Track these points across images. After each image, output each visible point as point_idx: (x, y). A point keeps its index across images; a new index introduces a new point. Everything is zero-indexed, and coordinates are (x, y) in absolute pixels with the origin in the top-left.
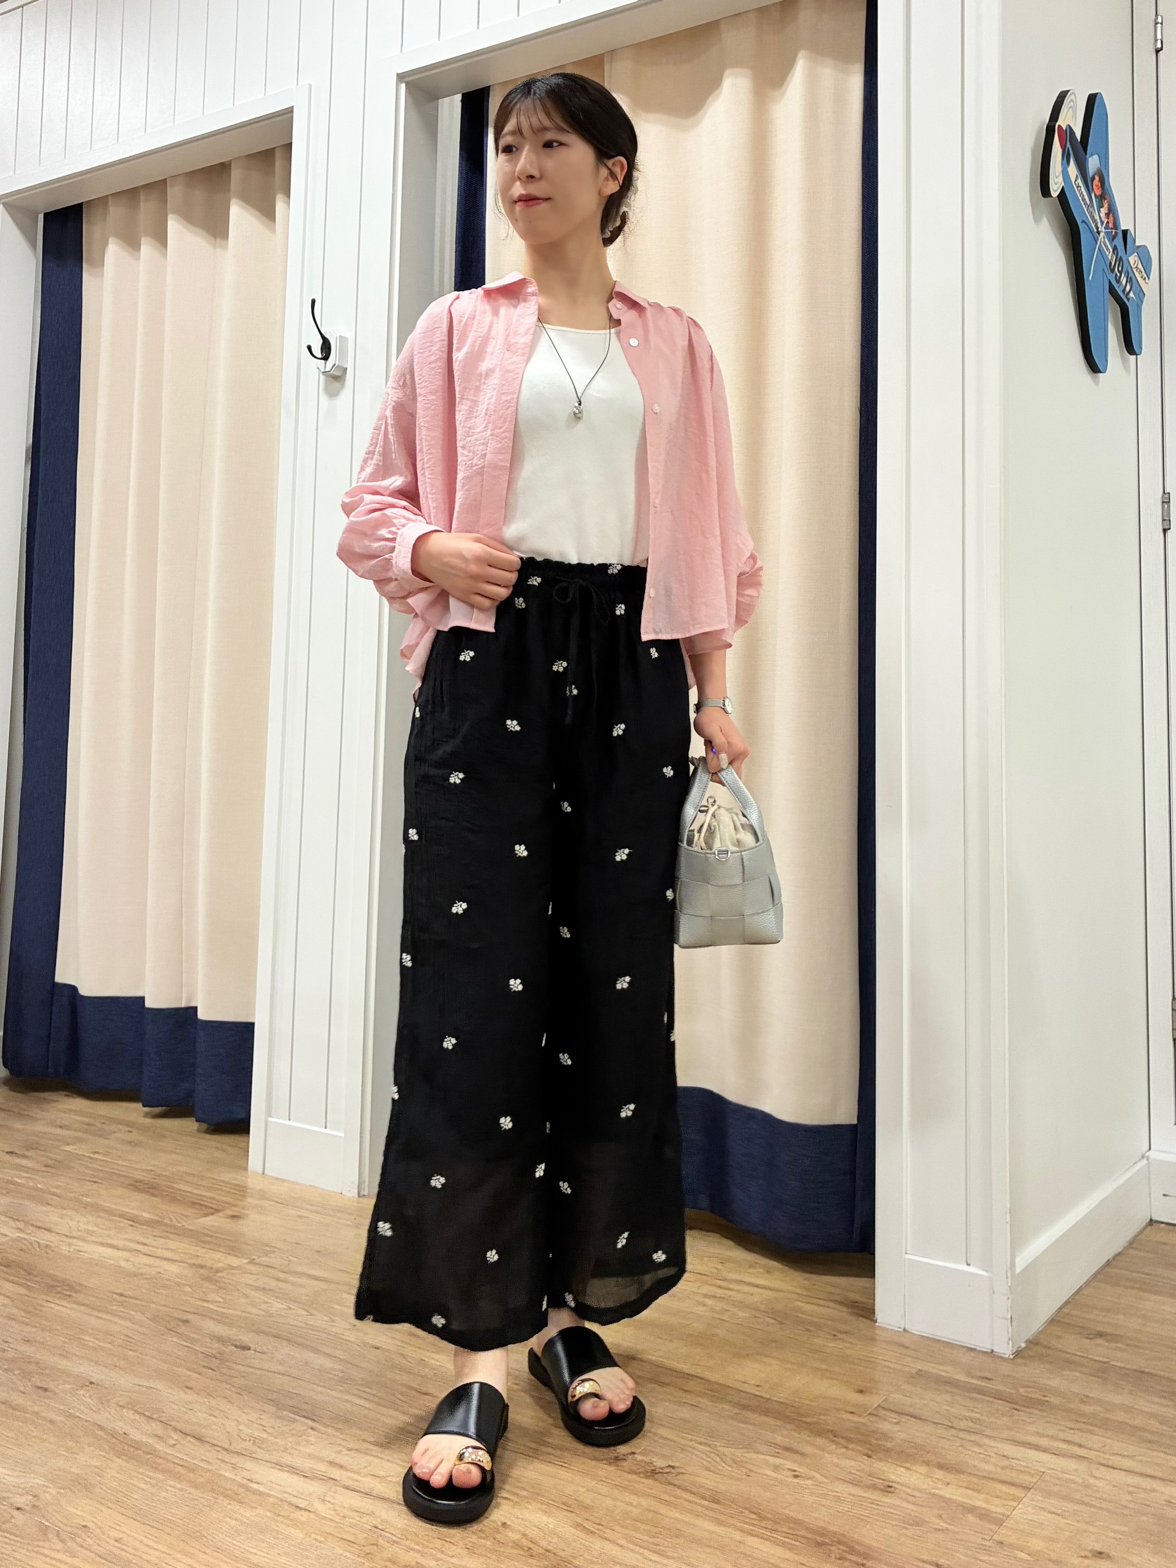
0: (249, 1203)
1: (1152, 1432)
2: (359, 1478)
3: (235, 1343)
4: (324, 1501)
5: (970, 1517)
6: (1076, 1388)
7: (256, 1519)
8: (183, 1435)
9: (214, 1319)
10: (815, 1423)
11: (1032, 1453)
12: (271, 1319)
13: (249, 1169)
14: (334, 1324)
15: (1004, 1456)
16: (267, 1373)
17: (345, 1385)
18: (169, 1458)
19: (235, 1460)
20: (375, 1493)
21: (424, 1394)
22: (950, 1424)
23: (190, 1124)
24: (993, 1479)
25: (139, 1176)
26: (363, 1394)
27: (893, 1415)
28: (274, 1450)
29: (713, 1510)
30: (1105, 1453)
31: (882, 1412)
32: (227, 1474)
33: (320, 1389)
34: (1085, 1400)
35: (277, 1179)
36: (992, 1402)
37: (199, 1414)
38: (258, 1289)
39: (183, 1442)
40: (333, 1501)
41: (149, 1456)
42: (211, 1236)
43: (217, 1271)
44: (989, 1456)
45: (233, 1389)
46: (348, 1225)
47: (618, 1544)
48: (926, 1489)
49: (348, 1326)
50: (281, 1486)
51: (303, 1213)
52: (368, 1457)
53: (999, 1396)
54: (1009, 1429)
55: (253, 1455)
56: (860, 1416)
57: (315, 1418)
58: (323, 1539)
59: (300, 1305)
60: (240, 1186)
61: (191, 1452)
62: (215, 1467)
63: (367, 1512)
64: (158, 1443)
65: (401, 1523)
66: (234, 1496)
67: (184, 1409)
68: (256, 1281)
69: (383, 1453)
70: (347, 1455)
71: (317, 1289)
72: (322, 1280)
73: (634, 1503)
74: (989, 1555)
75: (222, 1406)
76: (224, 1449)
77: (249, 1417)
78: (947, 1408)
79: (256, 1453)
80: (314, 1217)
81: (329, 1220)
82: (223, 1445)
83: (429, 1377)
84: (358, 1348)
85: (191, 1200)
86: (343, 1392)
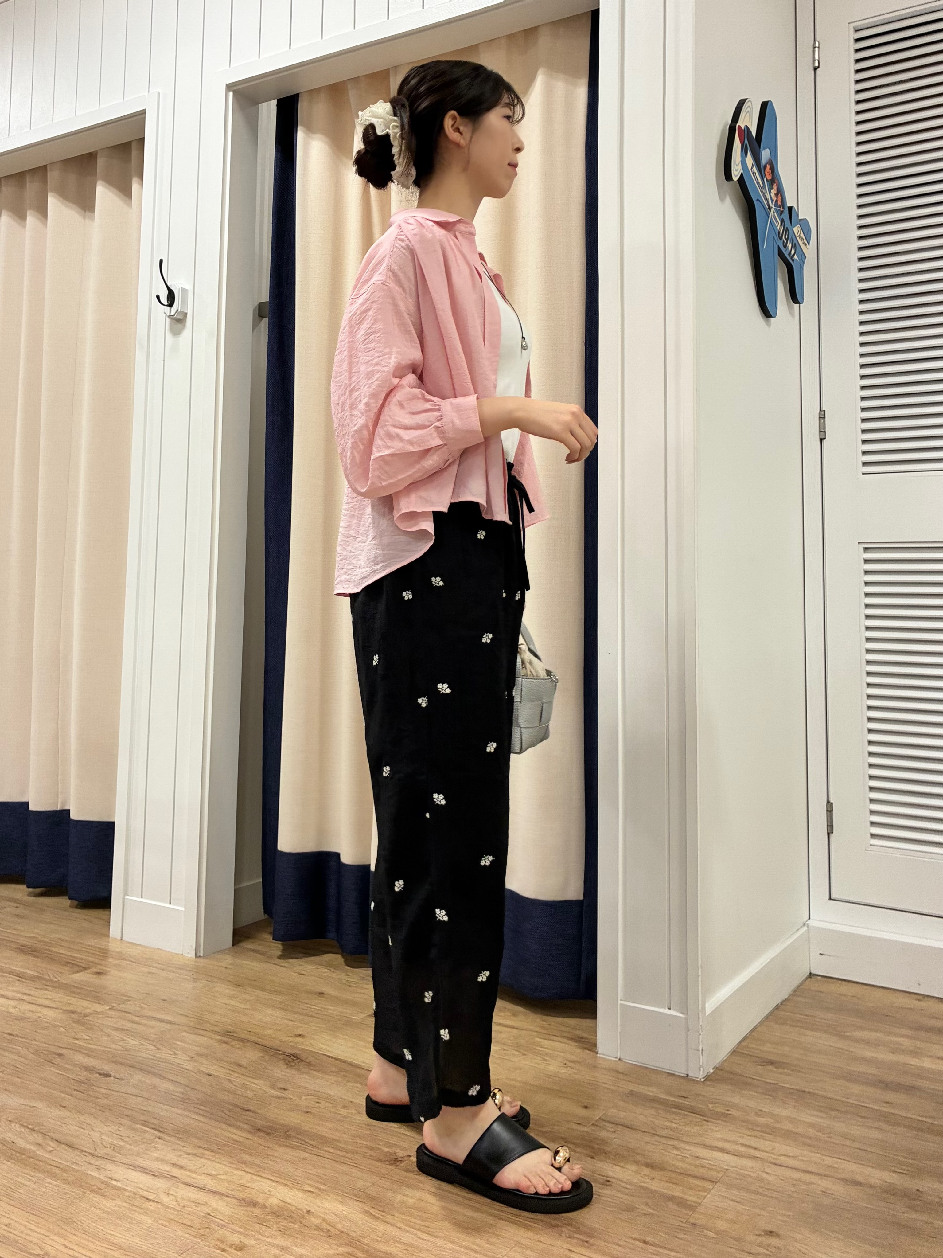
0: (110, 962)
1: (810, 1138)
2: (196, 1176)
3: (99, 1072)
4: (168, 1194)
5: (670, 1204)
6: (752, 1104)
7: (116, 1208)
8: (58, 1144)
9: (83, 1053)
10: (550, 1132)
11: (719, 1155)
12: (126, 1052)
13: (110, 936)
14: (176, 1056)
15: (696, 1157)
16: (123, 1095)
17: (185, 1104)
18: (48, 1161)
19: (99, 1162)
20: (209, 1187)
21: (246, 1110)
22: (655, 1133)
23: (64, 901)
24: (689, 1175)
25: (23, 941)
26: (197, 1111)
27: (611, 1126)
28: (130, 1154)
30: (774, 1154)
31: (602, 1123)
32: (92, 1174)
33: (165, 1106)
34: (760, 1113)
35: (132, 943)
36: (687, 1115)
37: (70, 1127)
38: (116, 1029)
39: (58, 1149)
40: (175, 1194)
41: (32, 1160)
42: (81, 988)
43: (86, 1016)
44: (685, 1157)
45: (98, 1108)
46: (187, 979)
47: (397, 1227)
48: (636, 1183)
49: (188, 1058)
50: (134, 1182)
51: (153, 970)
52: (202, 1160)
53: (693, 1110)
54: (701, 1136)
55: (113, 1159)
56: (585, 1126)
57: (161, 1130)
58: (167, 1224)
59: (150, 1042)
60: (103, 949)
61: (65, 1156)
62: (83, 1168)
63: (202, 1203)
64: (38, 1150)
65: (227, 1211)
66: (99, 1190)
67: (59, 1123)
68: (115, 1023)
69: (214, 1156)
70: (187, 1158)
71: (163, 1029)
72: (167, 1022)
73: (411, 1195)
74: (685, 1234)
75: (88, 1121)
76: (91, 1154)
77: (109, 1129)
78: (653, 1120)
79: (115, 1157)
80: (161, 973)
81: (171, 976)
82: (90, 1151)
83: (250, 1097)
84: (195, 1075)
85: (63, 960)
86: (184, 1109)
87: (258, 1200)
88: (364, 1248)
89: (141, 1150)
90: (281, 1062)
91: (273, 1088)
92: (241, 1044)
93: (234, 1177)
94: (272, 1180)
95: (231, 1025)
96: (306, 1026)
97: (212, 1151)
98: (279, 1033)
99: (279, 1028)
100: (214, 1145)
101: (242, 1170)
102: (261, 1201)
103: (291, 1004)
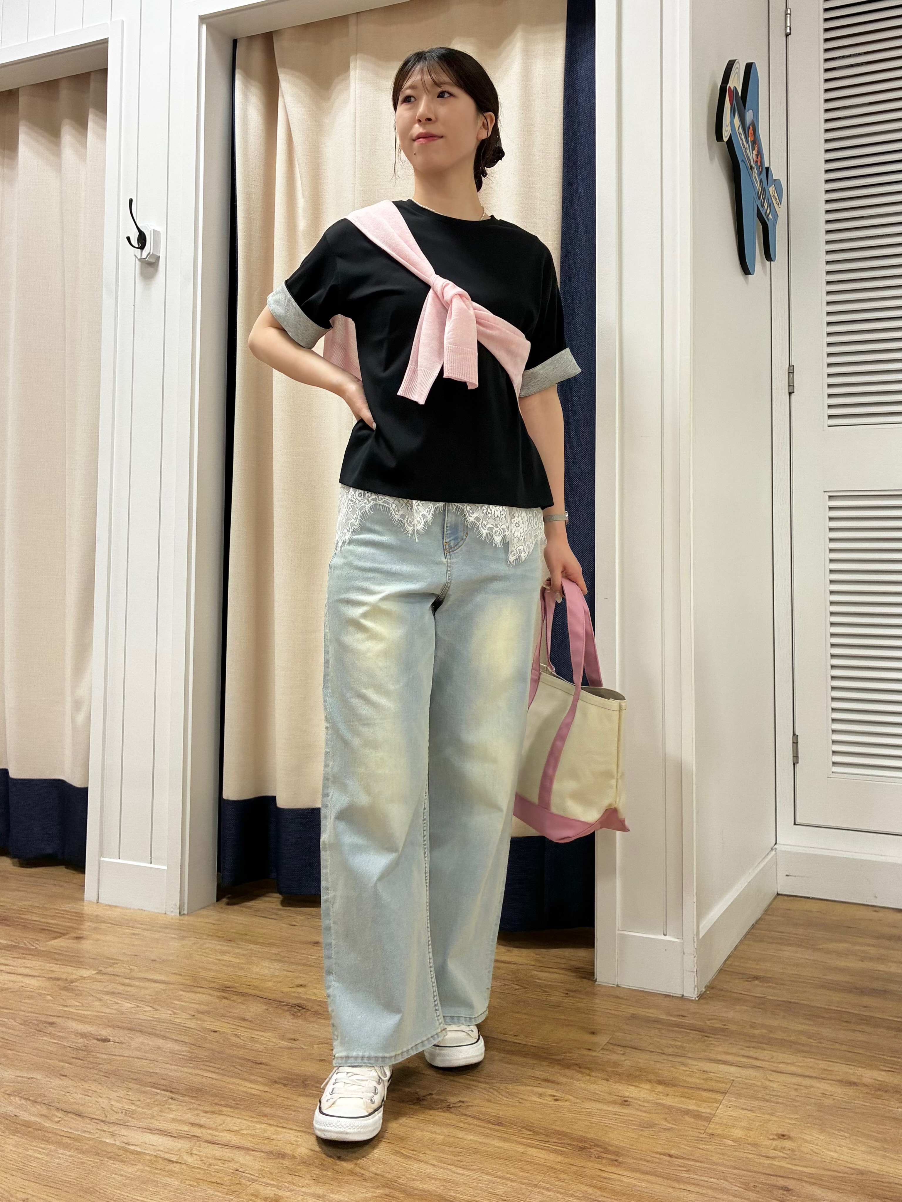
0: (90, 926)
1: (802, 1045)
2: (217, 1133)
3: (98, 1038)
4: (191, 1154)
5: (687, 1118)
6: (745, 1017)
7: (138, 1173)
8: (65, 1113)
9: (76, 1020)
10: (563, 1059)
11: (724, 1067)
12: (122, 1016)
13: (86, 899)
14: (176, 1016)
15: (704, 1071)
16: (127, 1059)
17: (193, 1063)
18: (57, 1132)
19: (113, 1128)
20: (232, 1143)
21: (259, 1064)
22: (662, 1052)
24: (700, 1089)
26: (208, 1068)
27: (620, 1048)
28: (144, 1118)
29: (498, 1131)
30: (772, 1062)
31: (610, 1047)
32: (107, 1141)
33: (173, 1067)
34: (753, 1026)
35: (109, 906)
36: (689, 1033)
37: (75, 1095)
38: (107, 993)
39: (66, 1118)
40: (199, 1153)
41: (39, 1132)
42: (63, 955)
43: (72, 982)
44: (694, 1072)
45: (101, 1074)
46: (175, 938)
47: (430, 1164)
48: (652, 1100)
49: (189, 1017)
50: (153, 1145)
51: (135, 931)
52: (222, 1117)
53: (694, 1029)
54: (704, 1051)
55: (127, 1124)
56: (595, 1051)
57: (173, 1090)
58: (195, 1184)
59: (146, 1004)
60: (78, 913)
61: (75, 1126)
62: (97, 1136)
63: (227, 1159)
64: (45, 1122)
65: (257, 1165)
66: (117, 1157)
67: (62, 1093)
68: (105, 987)
70: (204, 1116)
71: (157, 990)
72: (160, 983)
73: (438, 1131)
74: (705, 1144)
75: (93, 1088)
76: (102, 1121)
77: (118, 1094)
78: (658, 1040)
79: (128, 1121)
80: (145, 933)
81: (157, 935)
82: (101, 1118)
83: (261, 1050)
84: (200, 1033)
85: (40, 927)
86: (193, 1068)
87: (286, 1151)
88: (402, 1188)
89: (155, 1113)
90: (288, 1013)
91: (282, 1040)
92: (243, 998)
93: (257, 1131)
94: (296, 1130)
95: (227, 980)
96: (304, 976)
97: (231, 1107)
98: (279, 985)
99: (280, 980)
100: (231, 1101)
101: (264, 1123)
102: (289, 1152)
103: (286, 955)
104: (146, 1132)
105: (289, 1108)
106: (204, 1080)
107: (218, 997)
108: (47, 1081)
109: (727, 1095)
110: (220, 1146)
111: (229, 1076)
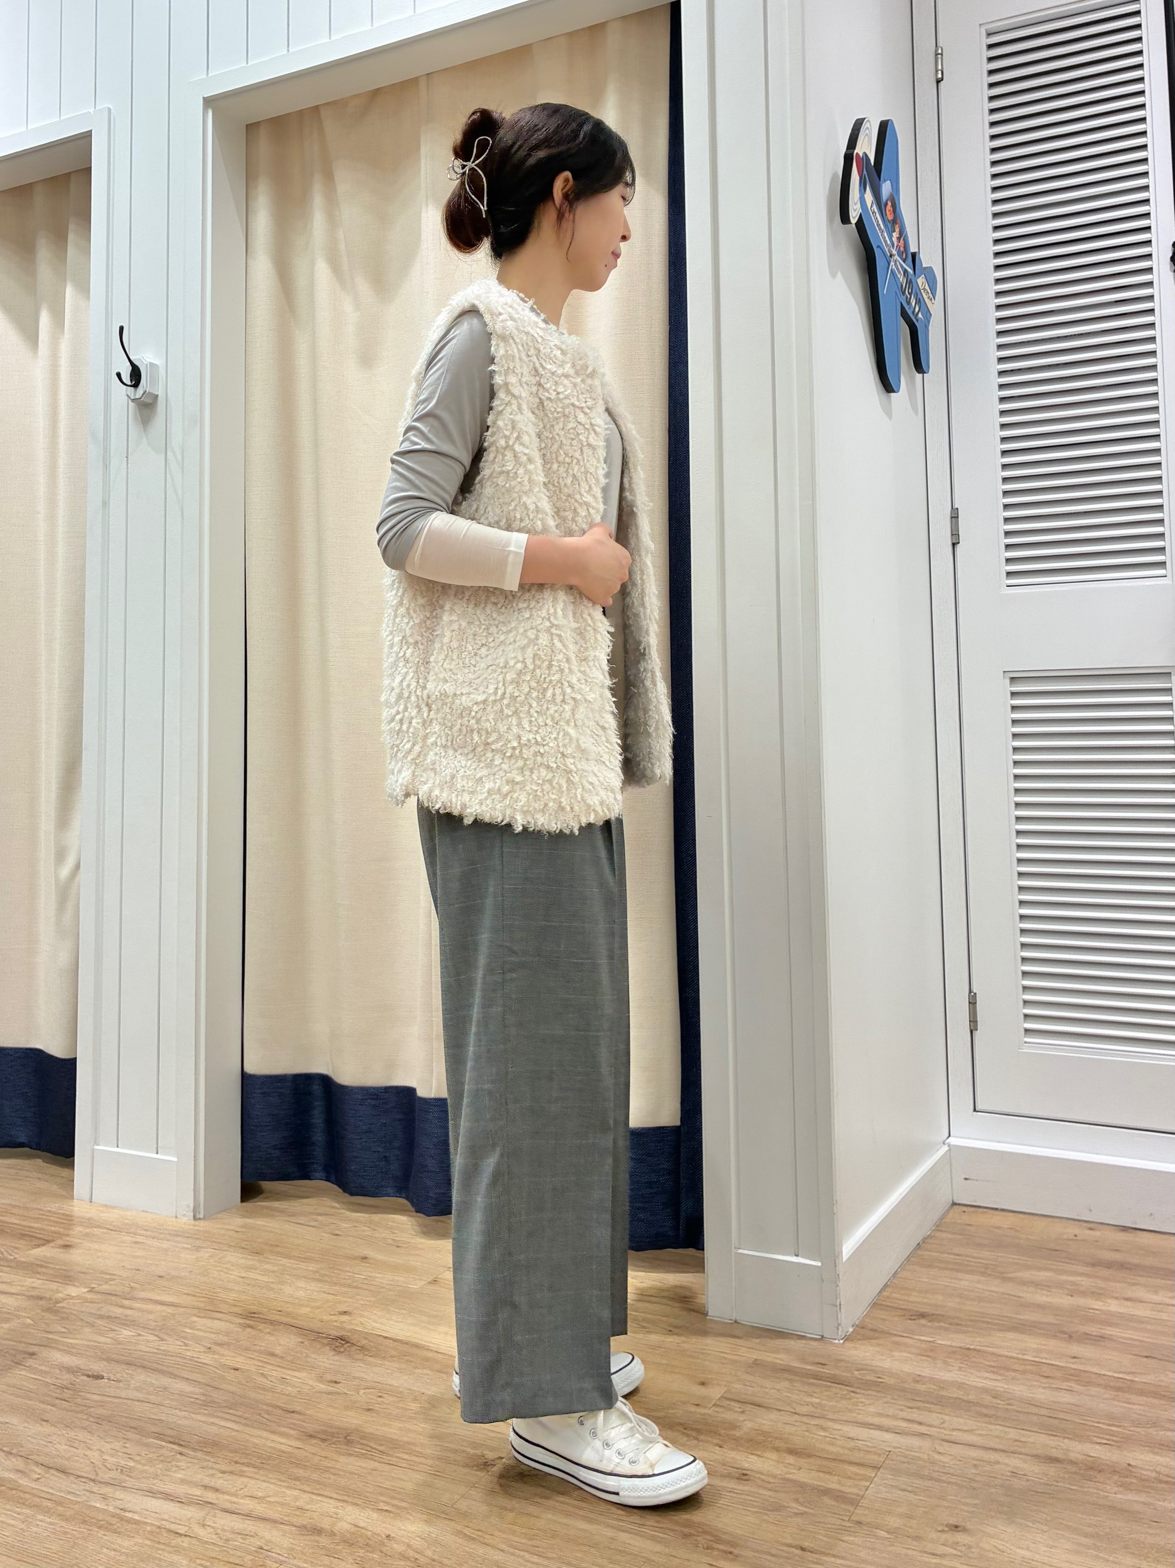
0: (80, 1232)
1: (984, 1407)
2: (236, 1500)
3: (86, 1373)
5: (826, 1499)
6: (907, 1368)
7: (135, 1548)
8: (46, 1469)
9: (62, 1350)
11: (875, 1433)
12: (120, 1347)
13: (75, 1198)
14: (187, 1348)
15: (849, 1438)
16: (125, 1401)
17: (209, 1409)
18: (36, 1492)
19: (105, 1490)
20: (255, 1513)
21: (290, 1412)
22: (793, 1410)
24: (844, 1462)
26: (226, 1416)
27: (737, 1405)
28: (143, 1477)
29: (582, 1508)
30: (943, 1428)
31: (726, 1403)
32: (98, 1505)
33: (183, 1413)
35: (105, 1205)
36: (830, 1387)
37: (58, 1446)
38: (101, 1317)
39: (46, 1475)
40: (214, 1525)
41: (13, 1492)
42: (47, 1267)
43: (57, 1302)
44: (836, 1438)
45: (92, 1420)
46: (188, 1249)
48: (780, 1474)
49: (205, 1350)
50: (156, 1513)
51: (139, 1239)
52: (242, 1479)
53: (837, 1381)
54: (850, 1411)
55: (123, 1484)
56: (705, 1407)
57: (183, 1444)
59: (150, 1332)
60: (67, 1215)
61: (58, 1485)
62: (85, 1498)
63: (251, 1534)
64: (21, 1479)
65: (286, 1542)
66: (110, 1527)
67: (42, 1442)
68: (99, 1309)
69: (256, 1473)
70: (222, 1478)
71: (164, 1314)
72: (167, 1305)
74: (850, 1535)
75: (80, 1437)
76: (91, 1480)
77: (113, 1446)
78: (789, 1395)
79: (125, 1481)
80: (149, 1242)
81: (166, 1245)
82: (90, 1476)
83: (293, 1395)
84: (217, 1371)
85: (19, 1231)
86: (209, 1415)
87: (323, 1525)
89: (159, 1471)
90: (327, 1348)
91: (321, 1382)
92: (272, 1327)
93: (287, 1498)
94: (336, 1499)
95: (253, 1304)
96: (349, 1300)
97: (255, 1467)
98: (317, 1311)
99: (318, 1304)
100: (254, 1459)
101: (296, 1489)
102: (327, 1527)
103: (327, 1273)
104: (148, 1496)
105: (327, 1470)
106: (221, 1430)
107: (240, 1325)
108: (25, 1427)
109: (881, 1470)
110: (241, 1517)
111: (253, 1427)
